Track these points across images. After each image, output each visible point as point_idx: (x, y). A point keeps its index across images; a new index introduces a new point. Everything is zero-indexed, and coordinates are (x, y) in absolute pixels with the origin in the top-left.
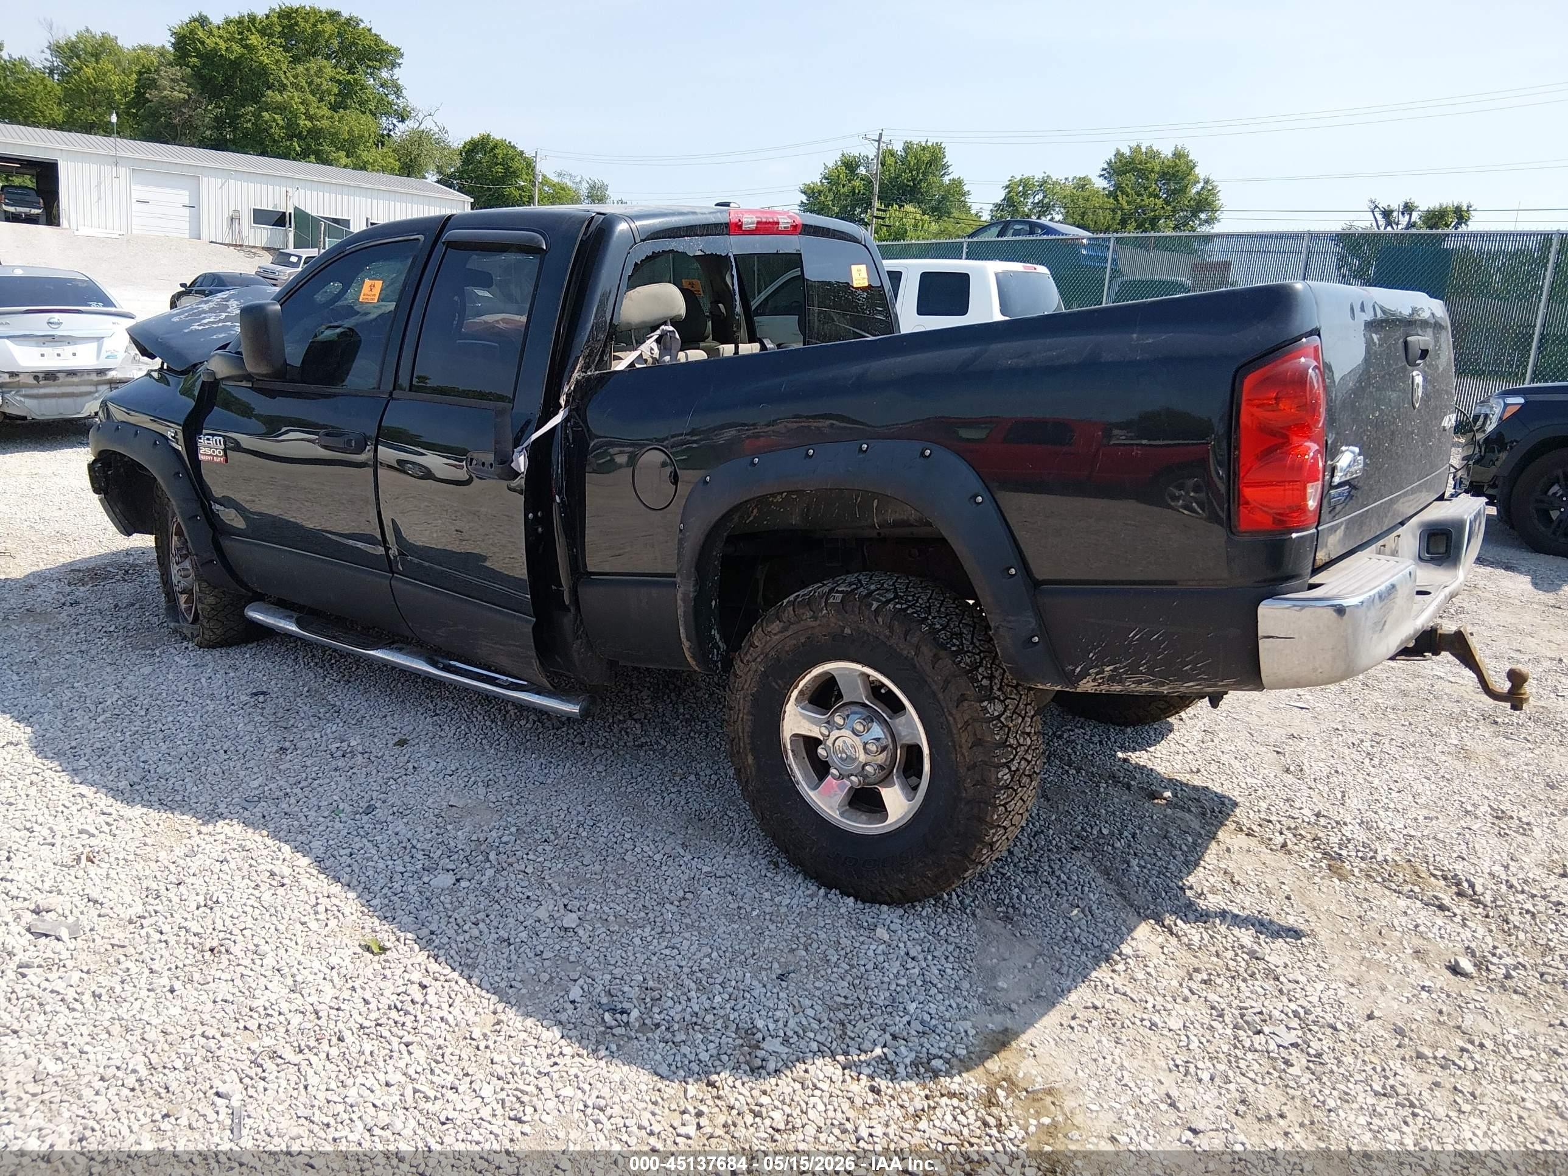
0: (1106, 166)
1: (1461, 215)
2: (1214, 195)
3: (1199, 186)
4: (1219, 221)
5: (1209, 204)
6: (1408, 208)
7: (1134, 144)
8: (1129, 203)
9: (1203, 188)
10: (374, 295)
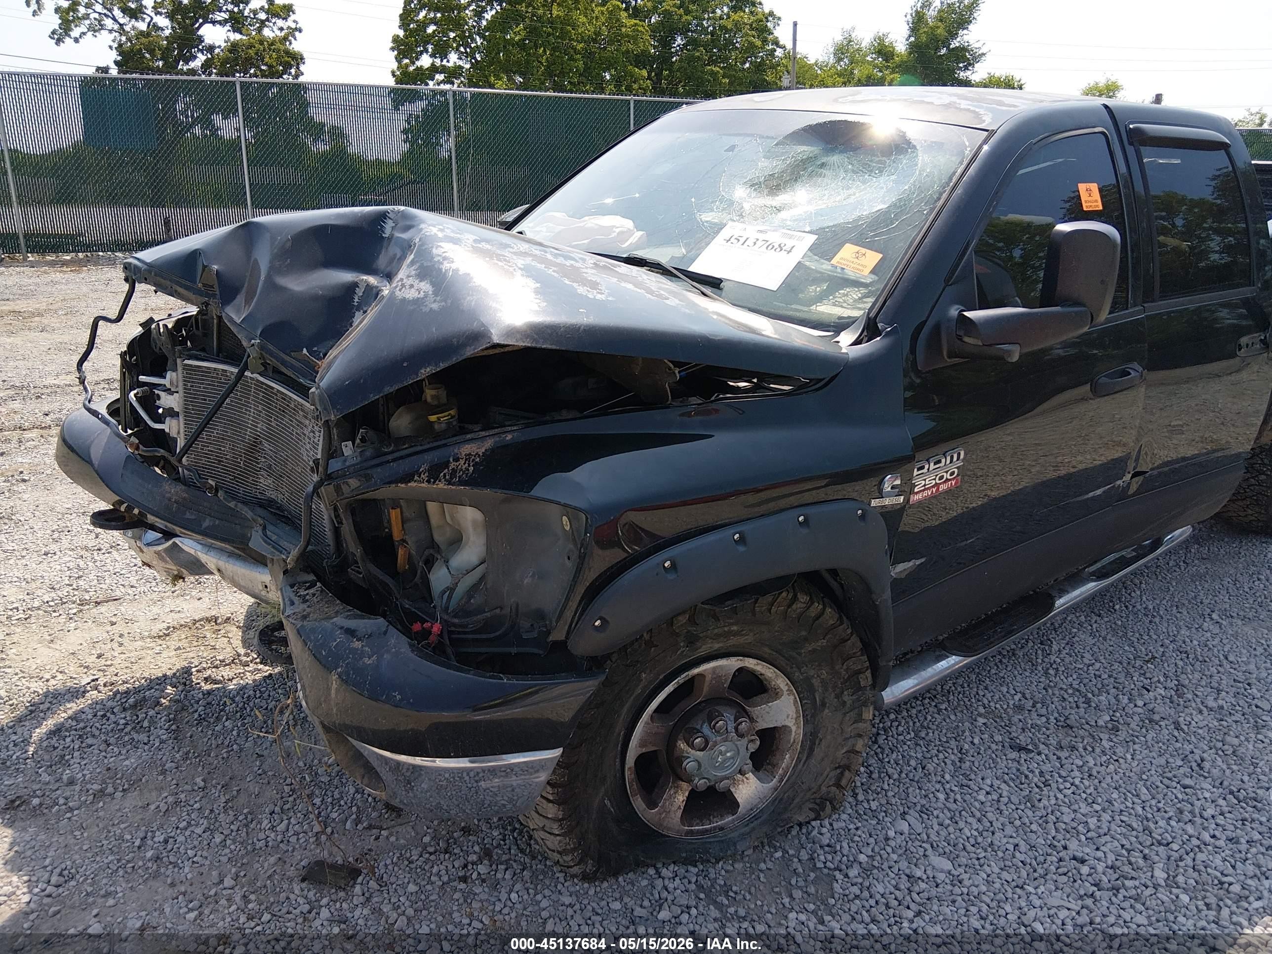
10: (1096, 201)
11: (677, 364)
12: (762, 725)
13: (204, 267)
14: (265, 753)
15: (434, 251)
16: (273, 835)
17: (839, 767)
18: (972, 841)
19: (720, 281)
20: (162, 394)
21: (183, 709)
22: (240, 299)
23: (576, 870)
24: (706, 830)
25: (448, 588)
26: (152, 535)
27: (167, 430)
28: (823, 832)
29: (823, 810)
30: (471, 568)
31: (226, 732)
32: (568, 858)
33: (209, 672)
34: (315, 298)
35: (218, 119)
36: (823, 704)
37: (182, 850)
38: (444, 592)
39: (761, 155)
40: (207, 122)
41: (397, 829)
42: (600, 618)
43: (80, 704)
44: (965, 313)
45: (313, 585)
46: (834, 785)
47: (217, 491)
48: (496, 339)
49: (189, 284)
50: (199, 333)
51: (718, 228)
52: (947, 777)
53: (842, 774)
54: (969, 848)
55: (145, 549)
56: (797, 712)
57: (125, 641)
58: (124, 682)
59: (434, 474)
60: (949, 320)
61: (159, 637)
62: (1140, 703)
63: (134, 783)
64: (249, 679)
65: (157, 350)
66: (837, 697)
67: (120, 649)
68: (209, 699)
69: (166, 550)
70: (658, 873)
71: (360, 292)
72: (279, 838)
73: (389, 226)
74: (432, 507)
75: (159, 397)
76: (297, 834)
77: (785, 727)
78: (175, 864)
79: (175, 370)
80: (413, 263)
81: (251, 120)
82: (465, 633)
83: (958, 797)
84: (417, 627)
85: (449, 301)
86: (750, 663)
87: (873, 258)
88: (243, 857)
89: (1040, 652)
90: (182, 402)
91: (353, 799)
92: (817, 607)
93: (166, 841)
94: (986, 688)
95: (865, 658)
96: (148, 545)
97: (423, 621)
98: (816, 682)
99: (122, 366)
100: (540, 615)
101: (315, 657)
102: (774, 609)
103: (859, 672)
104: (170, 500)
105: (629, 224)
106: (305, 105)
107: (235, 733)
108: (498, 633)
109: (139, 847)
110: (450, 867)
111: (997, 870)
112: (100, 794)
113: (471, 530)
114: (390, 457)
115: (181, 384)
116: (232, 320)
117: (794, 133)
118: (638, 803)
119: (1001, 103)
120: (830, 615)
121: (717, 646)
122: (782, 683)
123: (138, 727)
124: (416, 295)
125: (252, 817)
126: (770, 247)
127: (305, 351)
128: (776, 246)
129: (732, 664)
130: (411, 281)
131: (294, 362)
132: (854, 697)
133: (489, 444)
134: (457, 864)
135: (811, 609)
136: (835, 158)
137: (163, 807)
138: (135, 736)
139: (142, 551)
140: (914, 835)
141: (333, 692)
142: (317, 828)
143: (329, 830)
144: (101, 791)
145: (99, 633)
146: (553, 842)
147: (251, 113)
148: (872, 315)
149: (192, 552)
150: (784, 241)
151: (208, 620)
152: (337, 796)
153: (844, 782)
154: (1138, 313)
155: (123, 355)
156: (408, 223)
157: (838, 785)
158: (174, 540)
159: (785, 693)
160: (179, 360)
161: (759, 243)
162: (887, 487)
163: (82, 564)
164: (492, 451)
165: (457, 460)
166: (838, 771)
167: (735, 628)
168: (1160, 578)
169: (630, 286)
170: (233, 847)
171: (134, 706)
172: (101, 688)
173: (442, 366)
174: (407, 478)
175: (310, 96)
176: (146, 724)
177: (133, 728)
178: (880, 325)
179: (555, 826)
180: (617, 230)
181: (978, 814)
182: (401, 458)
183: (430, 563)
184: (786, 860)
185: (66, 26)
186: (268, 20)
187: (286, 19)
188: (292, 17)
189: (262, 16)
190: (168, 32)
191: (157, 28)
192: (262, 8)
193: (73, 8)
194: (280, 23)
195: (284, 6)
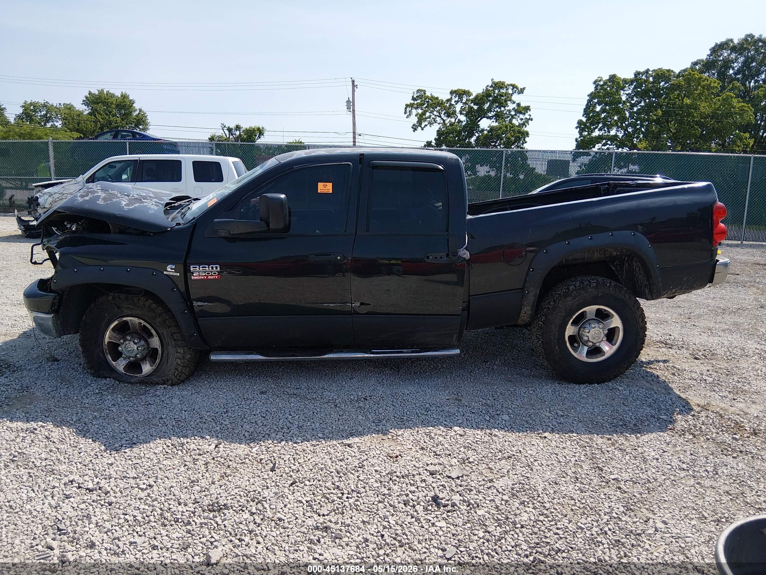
0: (85, 99)
1: (260, 132)
2: (146, 117)
3: (137, 112)
4: (149, 129)
5: (143, 122)
6: (238, 128)
7: (100, 89)
8: (102, 119)
9: (139, 114)
129: (136, 320)
185: (420, 122)
186: (515, 115)
187: (524, 114)
188: (529, 113)
189: (513, 113)
190: (464, 123)
191: (460, 121)
192: (514, 109)
193: (424, 113)
194: (521, 116)
195: (525, 107)
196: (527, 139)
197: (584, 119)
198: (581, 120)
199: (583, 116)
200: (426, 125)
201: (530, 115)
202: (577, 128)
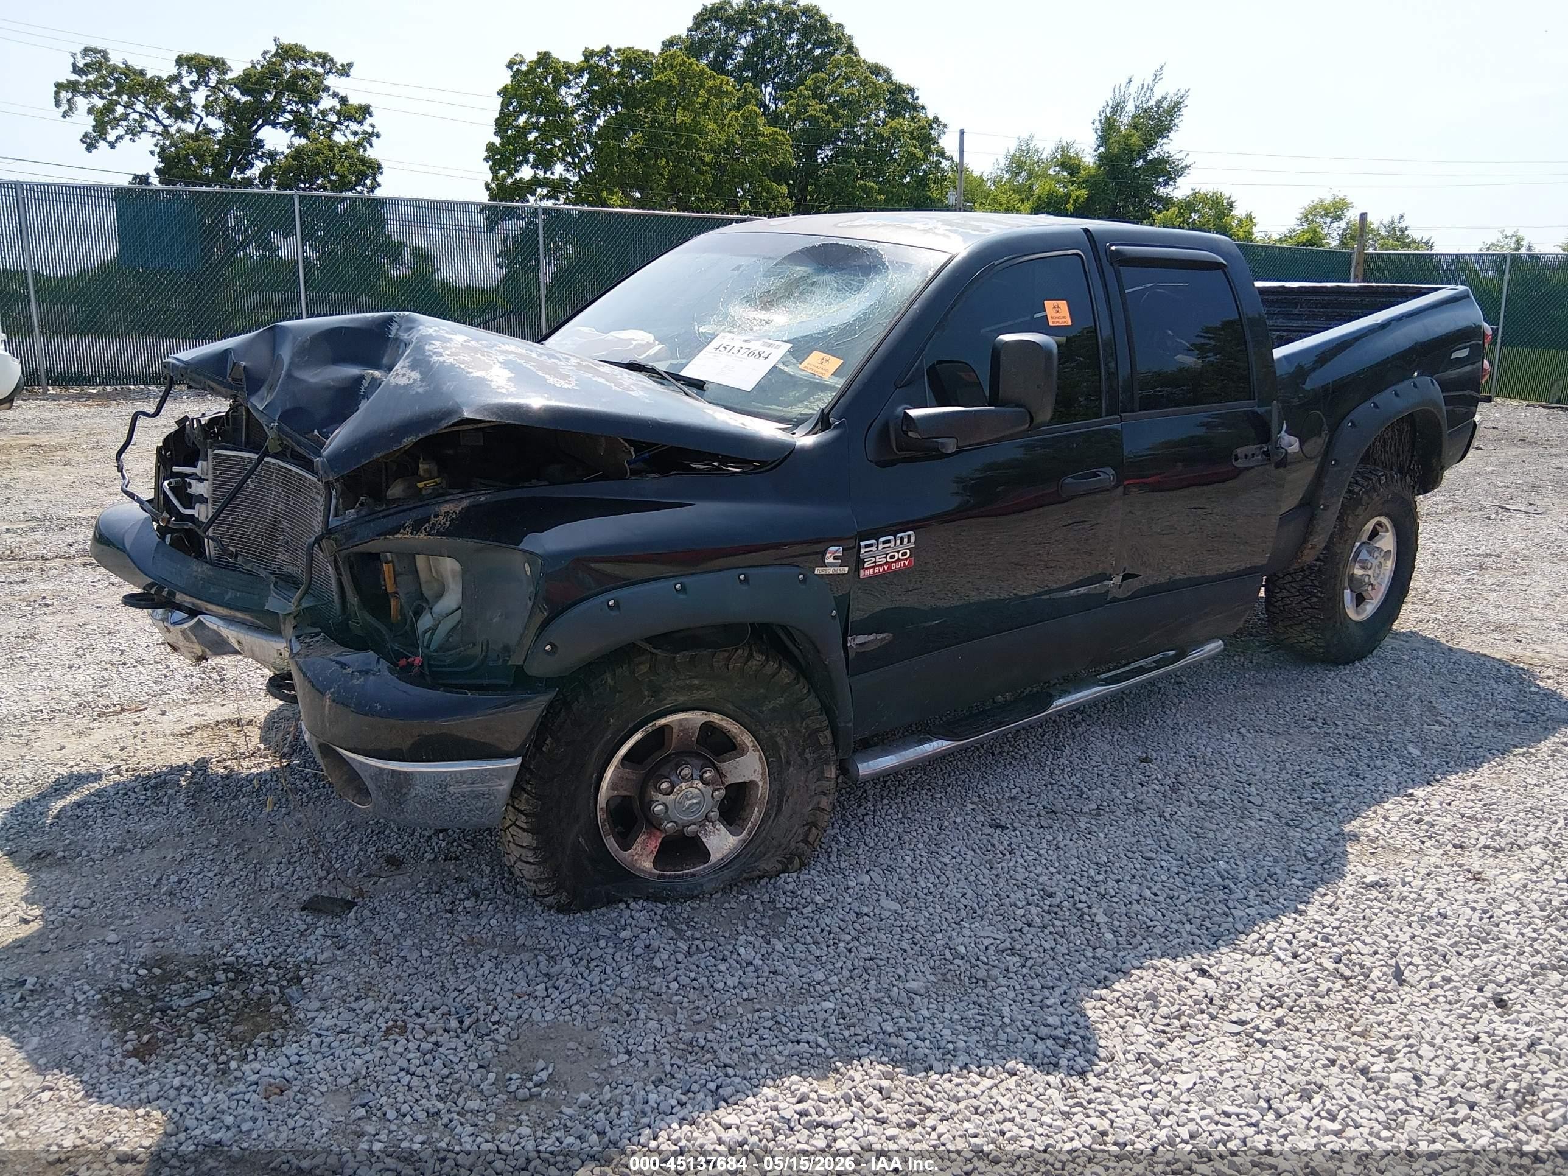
10: (1064, 317)
11: (631, 442)
12: (732, 779)
13: (234, 364)
14: (278, 822)
15: (427, 347)
16: (278, 879)
17: (807, 824)
18: (925, 891)
19: (704, 383)
20: (193, 482)
21: (201, 790)
22: (263, 390)
23: (550, 900)
24: (679, 876)
25: (429, 629)
26: (179, 615)
27: (196, 515)
28: (788, 880)
29: (791, 863)
30: (450, 611)
31: (242, 806)
32: (542, 887)
33: (229, 763)
34: (328, 388)
35: (276, 238)
36: (788, 763)
37: (194, 888)
38: (425, 632)
39: (760, 274)
40: (265, 243)
41: (397, 878)
42: (550, 644)
43: (104, 783)
44: (908, 411)
45: (318, 634)
46: (802, 841)
47: (236, 556)
48: (466, 415)
49: (219, 378)
50: (229, 428)
51: (710, 338)
52: (920, 846)
53: (809, 830)
54: (920, 895)
55: (172, 628)
56: (763, 768)
57: (148, 738)
58: (146, 769)
59: (416, 528)
60: (898, 417)
61: (182, 735)
62: (1131, 795)
63: (153, 842)
64: (266, 767)
65: (190, 445)
66: (801, 754)
67: (143, 745)
68: (227, 782)
69: (192, 628)
70: (628, 907)
71: (366, 383)
72: (284, 881)
73: (394, 328)
74: (420, 560)
75: (190, 485)
76: (300, 878)
77: (752, 782)
78: (187, 899)
79: (206, 460)
80: (408, 357)
81: (316, 239)
82: (444, 666)
83: (925, 860)
84: (403, 662)
85: (432, 386)
86: (715, 718)
87: (835, 363)
88: (249, 894)
89: (1051, 756)
90: (211, 488)
91: (357, 855)
92: (772, 666)
93: (180, 882)
94: (987, 783)
95: (824, 717)
96: (175, 624)
97: (407, 658)
98: (780, 740)
99: (158, 461)
100: (507, 649)
101: (313, 686)
102: (731, 666)
103: (819, 730)
104: (196, 577)
105: (650, 338)
106: (382, 223)
107: (250, 807)
108: (472, 666)
109: (155, 886)
110: (439, 902)
111: (939, 910)
112: (122, 850)
113: (450, 580)
114: (381, 515)
115: (210, 472)
116: (255, 407)
117: (792, 254)
118: (611, 843)
119: (978, 228)
120: (786, 674)
121: (682, 699)
122: (747, 739)
123: (158, 801)
124: (407, 382)
125: (261, 865)
126: (751, 354)
127: (316, 432)
128: (756, 353)
129: (697, 718)
130: (404, 371)
131: (305, 440)
132: (815, 755)
133: (465, 504)
134: (445, 901)
135: (767, 667)
136: (826, 277)
137: (179, 857)
138: (155, 808)
139: (169, 631)
140: (873, 885)
141: (327, 708)
142: (322, 874)
143: (331, 876)
144: (121, 847)
145: (125, 732)
146: (529, 871)
147: (317, 230)
148: (826, 411)
149: (215, 627)
150: (762, 349)
151: (231, 722)
152: (341, 852)
153: (811, 839)
154: (1114, 422)
155: (159, 449)
156: (410, 325)
157: (806, 841)
158: (201, 617)
159: (751, 749)
160: (209, 451)
161: (742, 351)
162: (829, 559)
163: (106, 675)
164: (468, 509)
165: (436, 516)
166: (806, 828)
167: (696, 682)
168: (1202, 698)
169: (602, 381)
170: (241, 887)
171: (155, 787)
172: (124, 773)
173: (421, 436)
174: (395, 531)
175: (388, 212)
176: (165, 800)
177: (154, 803)
178: (831, 420)
179: (530, 854)
180: (635, 343)
181: (938, 872)
182: (391, 515)
183: (418, 613)
184: (750, 900)
185: (100, 129)
186: (339, 122)
187: (361, 123)
188: (369, 120)
189: (333, 118)
190: (219, 136)
191: (209, 131)
192: (332, 109)
193: (110, 108)
194: (354, 126)
195: (360, 107)
196: (379, 178)
197: (497, 141)
198: (493, 144)
199: (496, 134)
200: (120, 138)
201: (373, 126)
202: (487, 159)
